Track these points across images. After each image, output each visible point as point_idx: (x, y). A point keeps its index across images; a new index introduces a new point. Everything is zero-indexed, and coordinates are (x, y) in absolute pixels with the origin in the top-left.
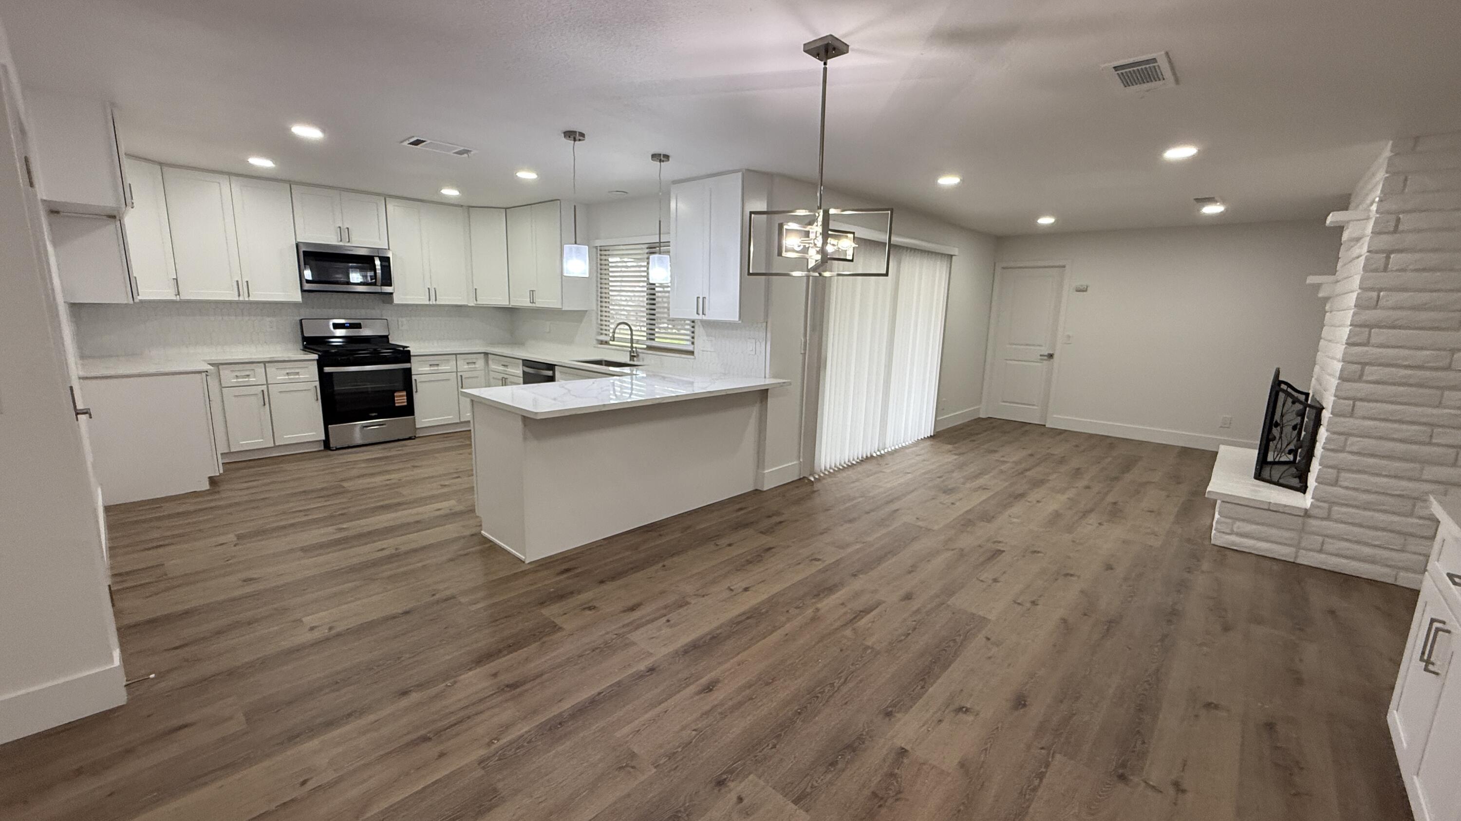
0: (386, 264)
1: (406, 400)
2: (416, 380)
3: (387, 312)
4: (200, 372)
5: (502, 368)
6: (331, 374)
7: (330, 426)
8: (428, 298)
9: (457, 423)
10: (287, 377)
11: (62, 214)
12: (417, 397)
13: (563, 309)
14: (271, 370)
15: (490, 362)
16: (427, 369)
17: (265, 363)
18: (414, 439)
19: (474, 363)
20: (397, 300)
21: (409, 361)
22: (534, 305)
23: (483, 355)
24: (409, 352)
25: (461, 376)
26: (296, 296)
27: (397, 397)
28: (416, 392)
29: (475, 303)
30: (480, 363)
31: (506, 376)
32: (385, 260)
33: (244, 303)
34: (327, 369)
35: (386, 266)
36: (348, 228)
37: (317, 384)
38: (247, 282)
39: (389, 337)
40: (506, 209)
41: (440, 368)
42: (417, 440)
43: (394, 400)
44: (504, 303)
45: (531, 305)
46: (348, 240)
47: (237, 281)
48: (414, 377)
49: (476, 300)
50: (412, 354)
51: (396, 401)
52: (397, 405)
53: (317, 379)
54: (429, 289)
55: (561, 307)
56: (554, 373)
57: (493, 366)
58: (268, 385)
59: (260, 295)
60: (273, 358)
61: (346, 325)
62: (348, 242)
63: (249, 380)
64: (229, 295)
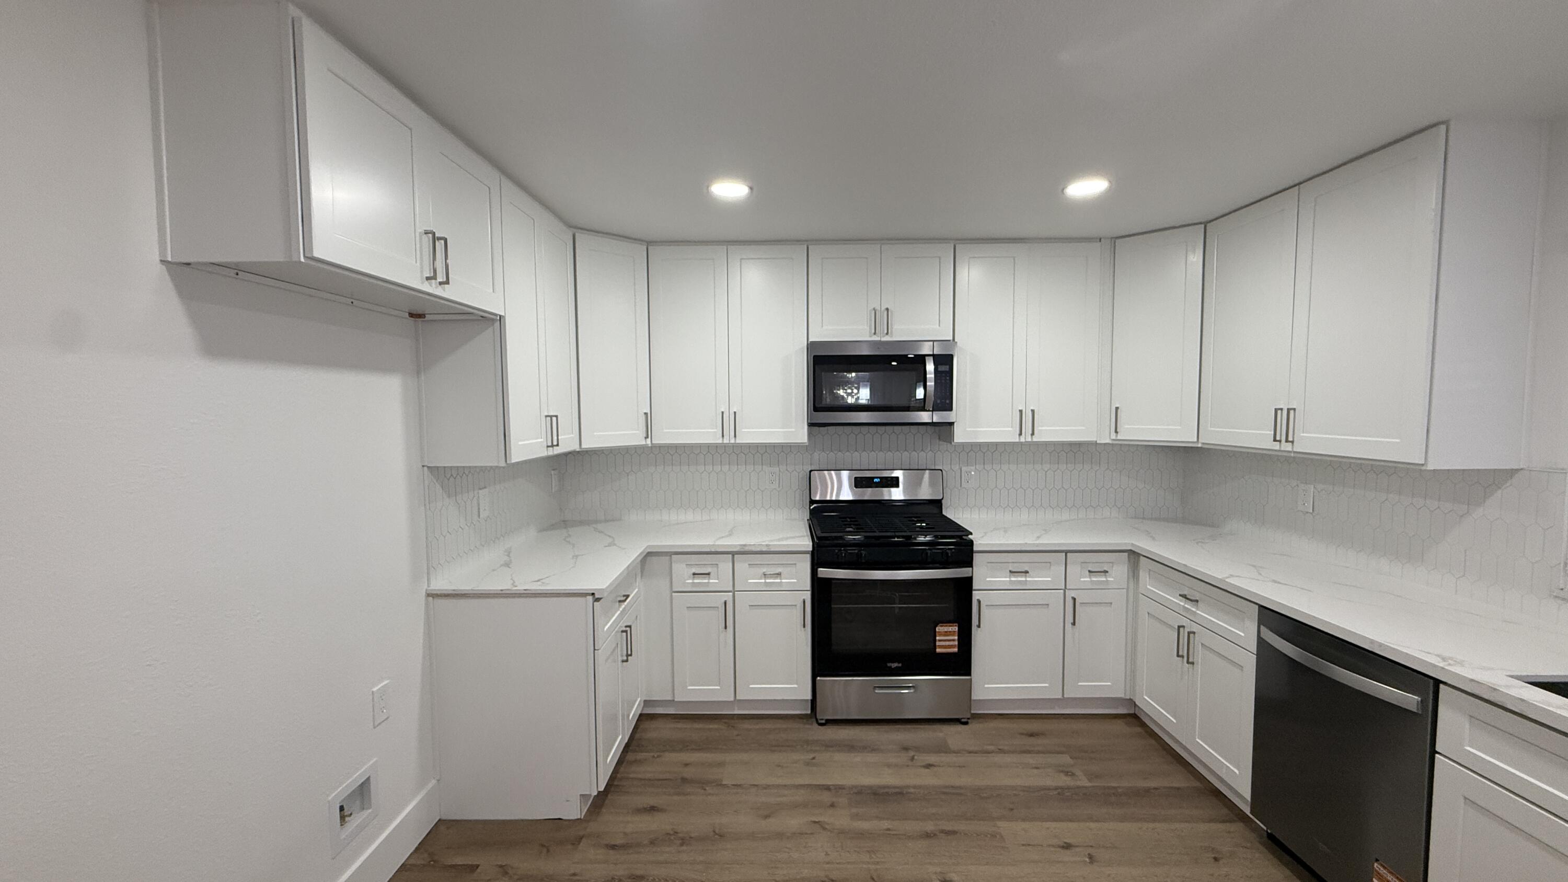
0: (946, 368)
1: (956, 643)
2: (979, 602)
3: (943, 458)
4: (583, 595)
5: (1177, 602)
6: (829, 581)
7: (819, 678)
8: (1018, 432)
9: (1058, 699)
10: (763, 581)
11: (428, 317)
12: (979, 638)
13: (1429, 466)
14: (742, 566)
15: (1143, 575)
16: (1003, 579)
17: (733, 554)
18: (966, 723)
19: (1106, 572)
20: (960, 435)
21: (969, 563)
23: (1126, 554)
24: (971, 542)
25: (1074, 599)
26: (799, 433)
27: (941, 634)
28: (979, 626)
29: (1113, 437)
30: (1119, 571)
31: (1187, 626)
32: (945, 361)
33: (724, 446)
34: (824, 572)
35: (945, 372)
36: (887, 309)
37: (808, 596)
38: (735, 413)
39: (943, 502)
40: (1206, 224)
41: (1029, 579)
42: (974, 726)
43: (935, 641)
44: (1184, 434)
45: (1274, 446)
46: (885, 331)
47: (723, 413)
48: (976, 595)
49: (1116, 432)
50: (975, 549)
51: (938, 643)
52: (938, 650)
53: (808, 588)
54: (1021, 411)
56: (1434, 703)
57: (1148, 585)
58: (734, 592)
59: (750, 435)
60: (745, 545)
61: (875, 480)
62: (887, 334)
63: (708, 582)
64: (708, 435)
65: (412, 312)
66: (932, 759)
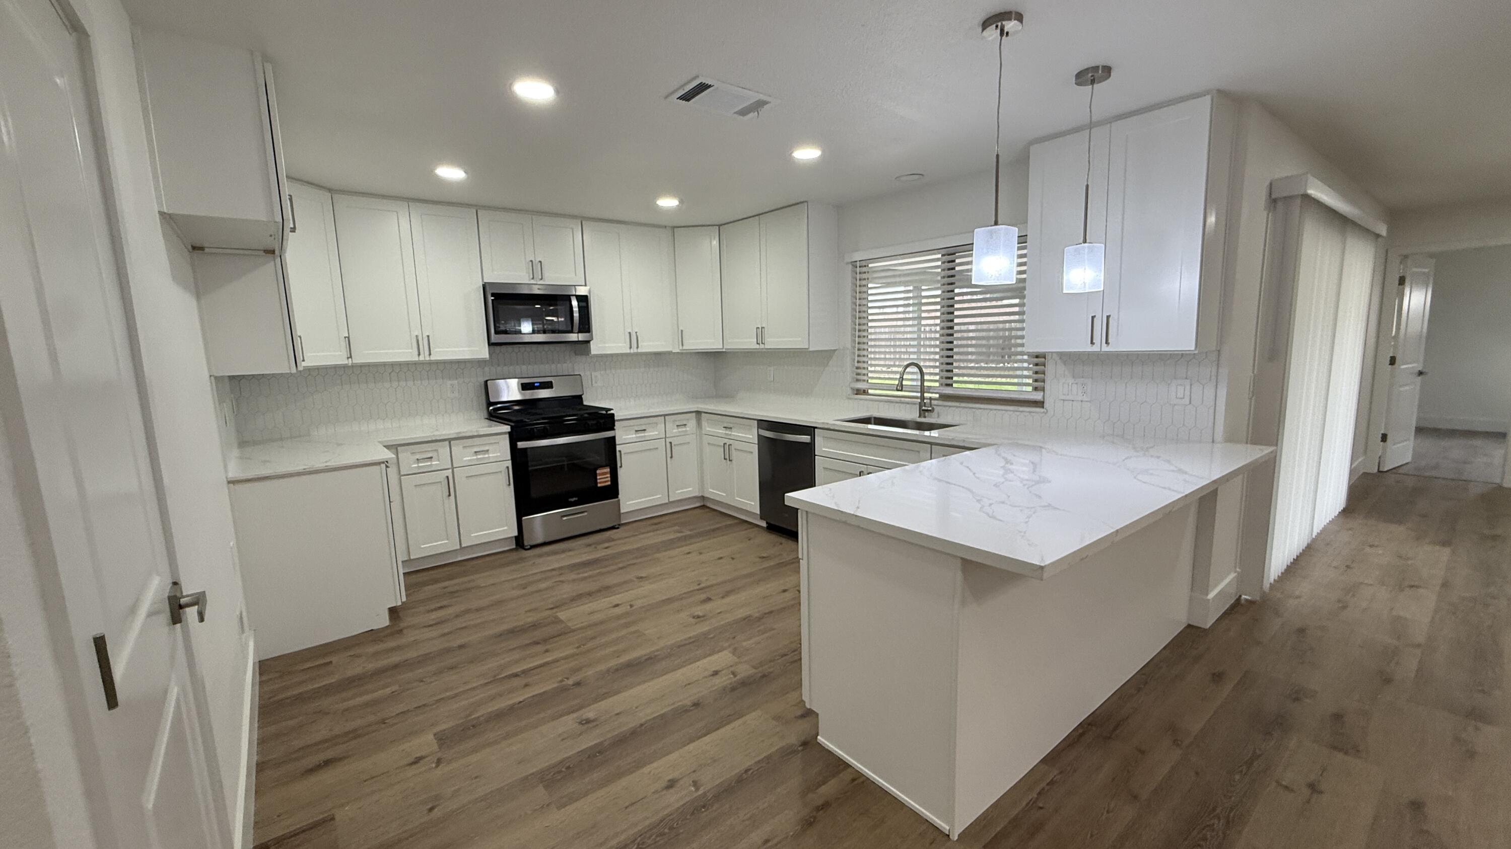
0: (583, 304)
1: (609, 479)
2: (620, 451)
3: (579, 366)
4: (379, 463)
5: (722, 431)
6: (525, 450)
7: (524, 518)
8: (629, 346)
9: (666, 504)
10: (475, 457)
11: (207, 250)
12: (621, 473)
13: (811, 349)
14: (457, 448)
15: (704, 423)
16: (633, 436)
17: (450, 440)
18: (618, 528)
19: (685, 425)
20: (595, 348)
21: (612, 428)
22: (762, 346)
23: (694, 414)
24: (613, 415)
25: (671, 443)
26: (483, 352)
27: (600, 474)
28: (621, 467)
29: (681, 348)
30: (692, 423)
31: (729, 442)
32: (584, 300)
33: (422, 363)
34: (521, 445)
35: (584, 307)
36: (540, 262)
37: (509, 464)
38: (428, 336)
39: (583, 396)
40: (719, 226)
41: (646, 434)
42: (622, 528)
43: (596, 479)
44: (714, 344)
45: (758, 346)
46: (540, 277)
47: (417, 336)
48: (618, 448)
49: (682, 345)
50: (616, 418)
51: (598, 481)
52: (599, 485)
53: (509, 457)
54: (630, 333)
55: (807, 347)
56: (813, 439)
57: (707, 428)
58: (453, 468)
59: (442, 352)
60: (460, 433)
61: (536, 384)
62: (541, 279)
63: (431, 465)
64: (407, 354)
65: (194, 245)
66: (606, 545)
